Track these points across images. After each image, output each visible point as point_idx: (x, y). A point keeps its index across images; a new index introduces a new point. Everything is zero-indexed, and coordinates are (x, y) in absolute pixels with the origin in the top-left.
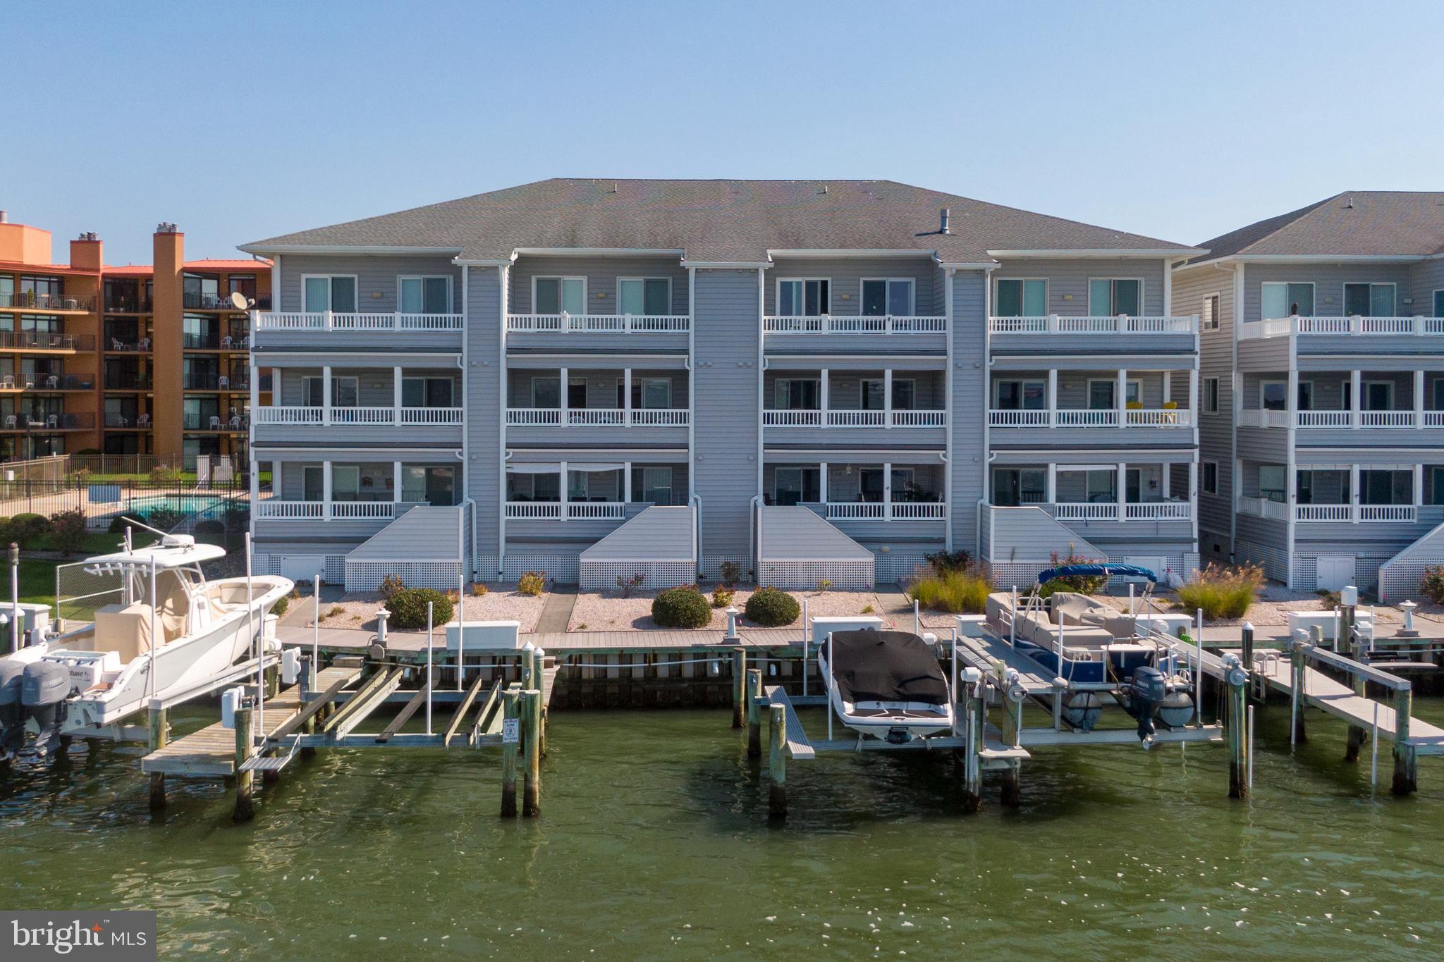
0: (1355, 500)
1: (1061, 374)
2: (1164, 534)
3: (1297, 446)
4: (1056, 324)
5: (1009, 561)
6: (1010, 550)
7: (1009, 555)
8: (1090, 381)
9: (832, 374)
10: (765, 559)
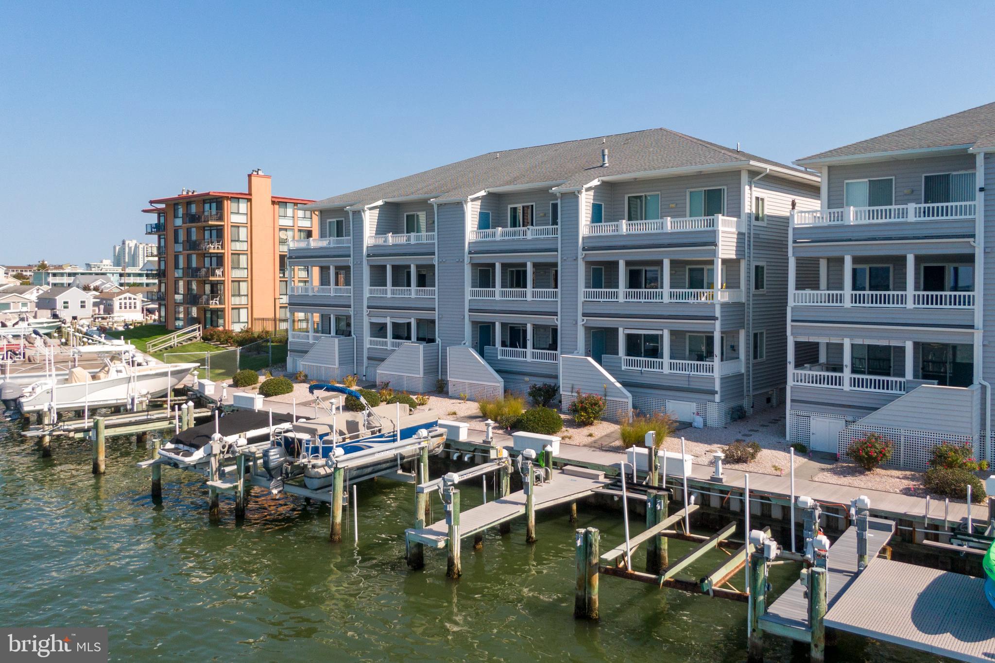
0: (847, 371)
1: (673, 263)
2: (694, 385)
3: (793, 321)
4: (669, 224)
5: (570, 394)
6: (570, 386)
7: (570, 389)
8: (688, 267)
9: (536, 265)
10: (451, 379)
